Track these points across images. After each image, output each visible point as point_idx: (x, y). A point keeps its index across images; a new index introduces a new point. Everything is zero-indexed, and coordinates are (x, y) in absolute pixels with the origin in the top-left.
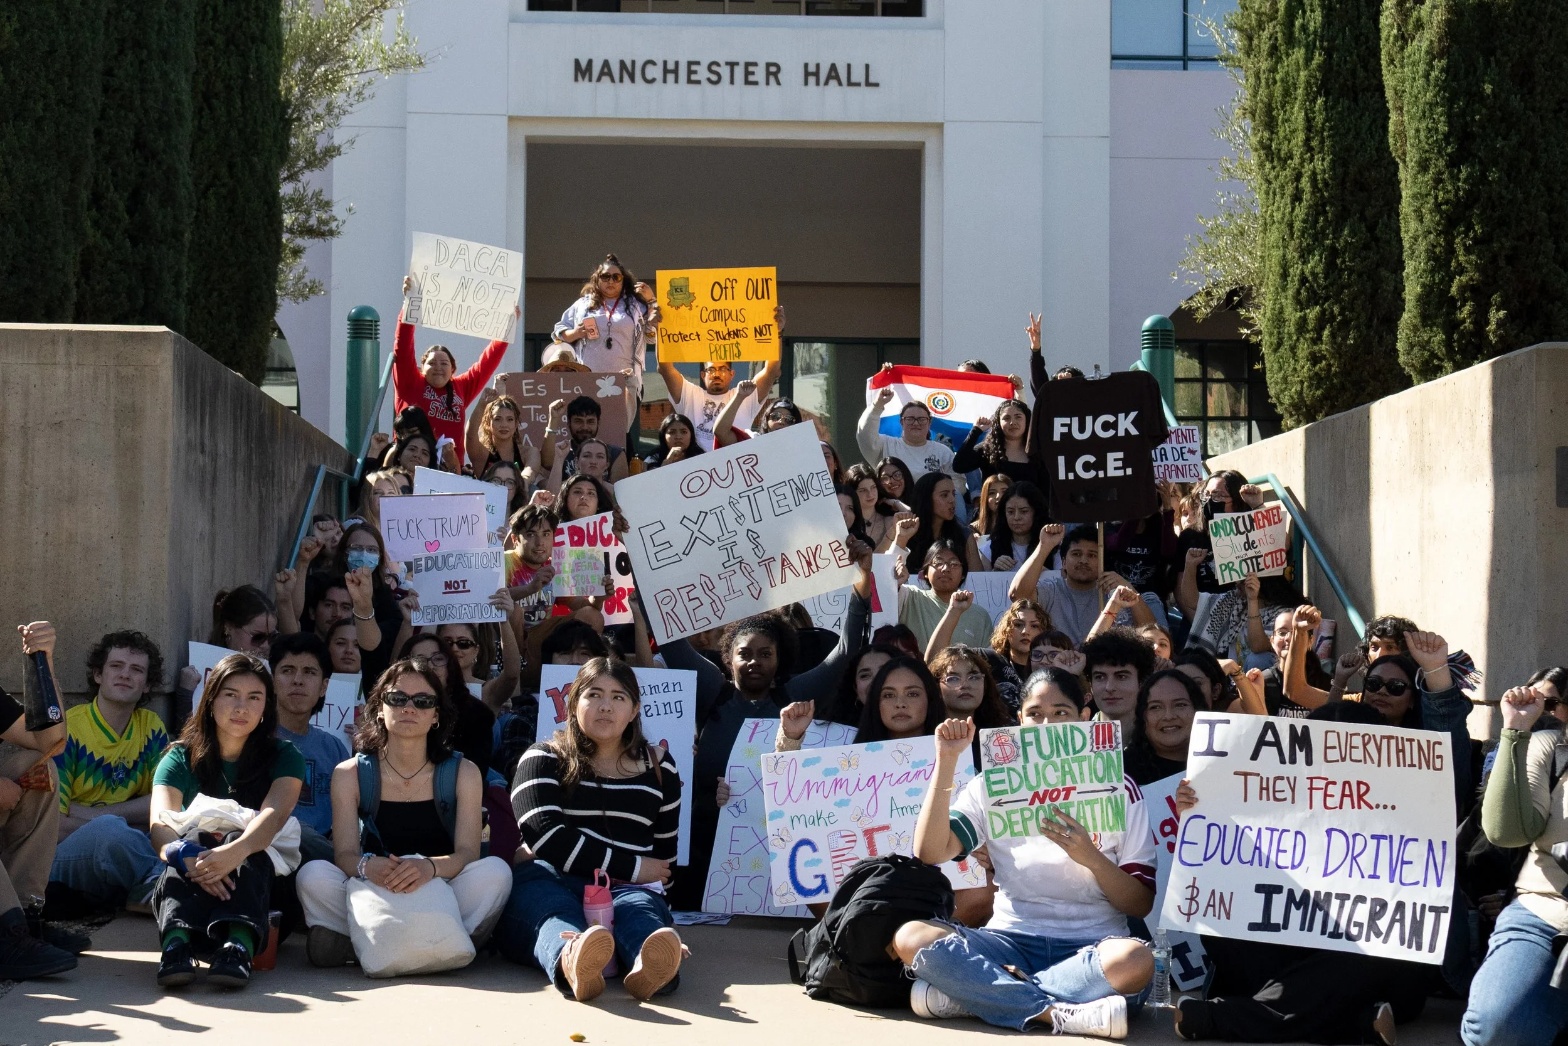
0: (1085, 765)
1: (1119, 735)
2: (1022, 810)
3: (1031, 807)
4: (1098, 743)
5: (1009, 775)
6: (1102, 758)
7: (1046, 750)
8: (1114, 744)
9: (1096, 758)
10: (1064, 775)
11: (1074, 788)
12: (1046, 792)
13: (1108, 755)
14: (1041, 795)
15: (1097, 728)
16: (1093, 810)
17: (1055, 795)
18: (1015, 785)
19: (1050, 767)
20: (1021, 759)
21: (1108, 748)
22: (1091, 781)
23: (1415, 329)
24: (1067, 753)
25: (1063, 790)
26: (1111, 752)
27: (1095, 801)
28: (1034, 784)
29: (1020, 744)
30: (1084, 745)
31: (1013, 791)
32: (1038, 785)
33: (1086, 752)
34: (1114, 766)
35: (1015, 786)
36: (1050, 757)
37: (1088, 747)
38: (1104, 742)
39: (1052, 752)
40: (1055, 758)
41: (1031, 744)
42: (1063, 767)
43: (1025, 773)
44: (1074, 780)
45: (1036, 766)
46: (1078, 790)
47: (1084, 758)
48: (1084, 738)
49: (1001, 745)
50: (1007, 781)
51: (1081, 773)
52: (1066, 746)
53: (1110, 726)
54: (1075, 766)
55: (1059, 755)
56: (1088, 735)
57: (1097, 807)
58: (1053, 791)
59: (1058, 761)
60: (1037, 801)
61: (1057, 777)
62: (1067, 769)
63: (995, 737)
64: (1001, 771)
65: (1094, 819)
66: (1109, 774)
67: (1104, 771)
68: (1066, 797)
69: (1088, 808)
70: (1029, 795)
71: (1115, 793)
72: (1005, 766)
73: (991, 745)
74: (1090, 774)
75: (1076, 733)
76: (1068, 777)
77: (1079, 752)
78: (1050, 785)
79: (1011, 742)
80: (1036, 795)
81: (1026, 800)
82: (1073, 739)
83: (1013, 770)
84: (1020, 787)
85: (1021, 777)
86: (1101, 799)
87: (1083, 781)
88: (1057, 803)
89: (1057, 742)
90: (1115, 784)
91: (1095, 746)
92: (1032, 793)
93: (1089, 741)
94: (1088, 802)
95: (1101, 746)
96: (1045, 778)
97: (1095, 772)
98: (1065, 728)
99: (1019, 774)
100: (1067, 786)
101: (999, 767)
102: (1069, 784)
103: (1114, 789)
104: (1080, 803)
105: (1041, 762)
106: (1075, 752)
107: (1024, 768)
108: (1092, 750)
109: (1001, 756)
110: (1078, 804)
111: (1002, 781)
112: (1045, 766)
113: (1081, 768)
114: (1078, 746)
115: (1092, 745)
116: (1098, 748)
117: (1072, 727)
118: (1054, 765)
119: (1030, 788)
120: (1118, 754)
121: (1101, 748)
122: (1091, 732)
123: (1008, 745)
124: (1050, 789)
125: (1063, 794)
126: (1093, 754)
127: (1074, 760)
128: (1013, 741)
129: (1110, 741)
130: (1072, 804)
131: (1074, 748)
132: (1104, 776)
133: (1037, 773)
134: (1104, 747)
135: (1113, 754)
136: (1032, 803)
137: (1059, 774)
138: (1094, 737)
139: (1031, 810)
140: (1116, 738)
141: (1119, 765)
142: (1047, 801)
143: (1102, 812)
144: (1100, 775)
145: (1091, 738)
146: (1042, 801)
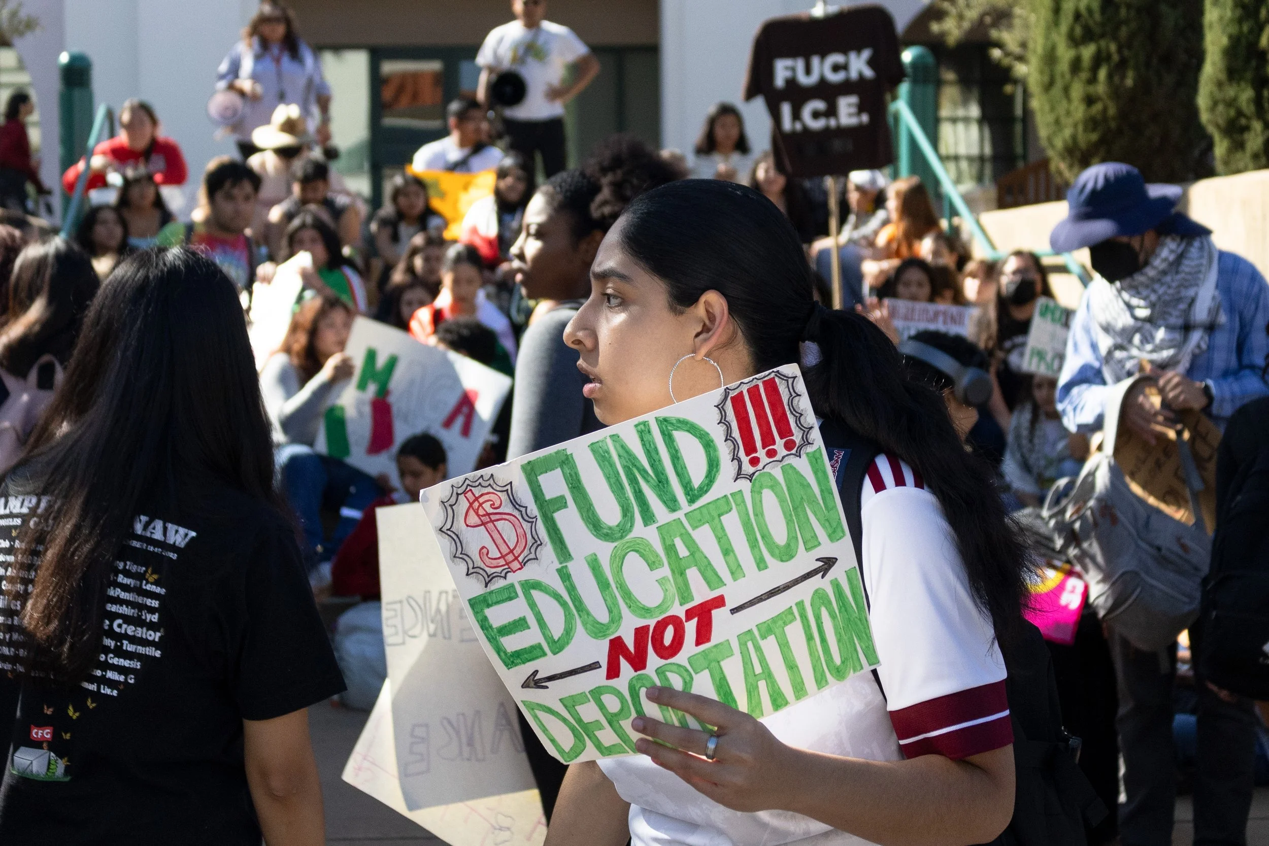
0: (732, 522)
1: (805, 403)
2: (596, 694)
3: (613, 682)
4: (750, 448)
5: (532, 605)
6: (774, 486)
7: (610, 513)
8: (797, 437)
9: (756, 492)
10: (679, 572)
11: (719, 602)
12: (641, 633)
13: (790, 471)
14: (630, 643)
15: (738, 401)
16: (784, 646)
17: (669, 636)
18: (557, 629)
19: (633, 557)
20: (548, 552)
21: (782, 451)
22: (761, 564)
23: (1220, 85)
24: (672, 504)
25: (690, 614)
26: (793, 461)
27: (786, 617)
28: (603, 617)
29: (533, 509)
30: (713, 465)
31: (558, 646)
32: (616, 618)
33: (725, 483)
34: (812, 501)
35: (557, 631)
36: (624, 530)
37: (727, 468)
38: (768, 440)
39: (626, 511)
40: (639, 530)
41: (560, 503)
42: (670, 549)
43: (572, 589)
44: (711, 577)
45: (594, 565)
46: (731, 603)
47: (724, 505)
48: (708, 444)
49: (487, 521)
50: (532, 620)
51: (727, 551)
52: (661, 484)
53: (771, 387)
54: (704, 537)
55: (648, 517)
56: (717, 433)
57: (795, 632)
58: (661, 626)
59: (649, 534)
60: (624, 665)
61: (661, 582)
62: (683, 552)
63: (463, 504)
64: (509, 594)
65: (792, 667)
66: (805, 524)
67: (789, 522)
68: (703, 635)
69: (770, 646)
70: (600, 652)
71: (836, 572)
72: (514, 578)
73: (460, 525)
74: (754, 545)
75: (683, 439)
76: (693, 574)
77: (704, 489)
78: (646, 611)
79: (507, 508)
80: (617, 646)
81: (595, 666)
82: (676, 457)
83: (537, 585)
84: (569, 632)
85: (563, 604)
86: (800, 604)
87: (736, 571)
88: (681, 658)
89: (633, 481)
90: (827, 549)
91: (745, 460)
92: (605, 645)
93: (724, 451)
94: (767, 629)
95: (761, 453)
96: (627, 595)
97: (766, 536)
98: (643, 432)
99: (557, 597)
100: (698, 600)
101: (499, 584)
102: (701, 594)
103: (828, 563)
104: (746, 637)
105: (604, 550)
106: (693, 495)
107: (564, 575)
108: (739, 475)
109: (494, 553)
110: (743, 645)
111: (519, 625)
112: (619, 560)
113: (722, 538)
114: (697, 477)
115: (735, 458)
116: (754, 462)
117: (664, 423)
118: (641, 549)
119: (597, 630)
120: (814, 460)
121: (764, 460)
122: (723, 420)
123: (503, 517)
124: (652, 623)
125: (691, 628)
126: (744, 485)
127: (697, 520)
128: (514, 503)
129: (785, 432)
130: (725, 649)
131: (687, 486)
132: (792, 538)
133: (603, 585)
134: (771, 454)
135: (802, 464)
136: (613, 672)
137: (665, 571)
138: (736, 434)
139: (618, 694)
140: (799, 416)
141: (825, 491)
142: (653, 660)
143: (810, 638)
144: (780, 535)
145: (728, 437)
146: (639, 662)
